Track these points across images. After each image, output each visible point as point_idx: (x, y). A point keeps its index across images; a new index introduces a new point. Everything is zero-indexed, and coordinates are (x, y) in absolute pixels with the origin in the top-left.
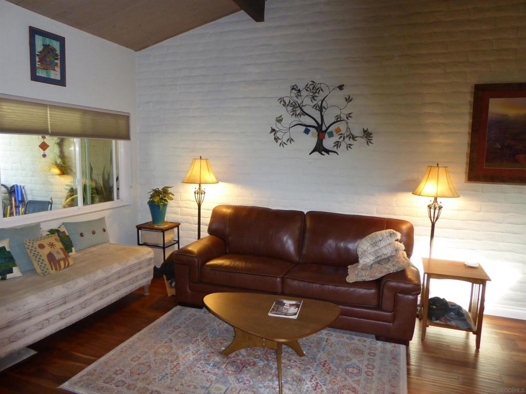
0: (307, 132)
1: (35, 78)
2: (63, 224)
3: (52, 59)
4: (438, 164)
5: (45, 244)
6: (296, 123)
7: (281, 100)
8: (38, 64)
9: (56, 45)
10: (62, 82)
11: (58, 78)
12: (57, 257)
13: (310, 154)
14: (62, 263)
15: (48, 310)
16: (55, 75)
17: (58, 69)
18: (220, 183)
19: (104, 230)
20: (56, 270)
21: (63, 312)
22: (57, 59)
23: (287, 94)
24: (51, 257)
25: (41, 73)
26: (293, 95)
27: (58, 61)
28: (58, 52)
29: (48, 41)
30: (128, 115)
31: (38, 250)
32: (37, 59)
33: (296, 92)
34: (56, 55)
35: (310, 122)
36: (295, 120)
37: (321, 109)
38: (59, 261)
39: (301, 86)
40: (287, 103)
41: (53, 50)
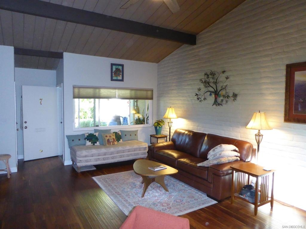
0: (211, 95)
1: (112, 80)
2: (120, 131)
3: (119, 73)
4: (259, 111)
5: (108, 136)
6: (207, 90)
7: (201, 80)
8: (113, 75)
9: (120, 68)
10: (122, 80)
11: (121, 79)
12: (110, 141)
13: (213, 106)
14: (111, 143)
15: (99, 156)
16: (120, 78)
17: (121, 76)
18: (179, 118)
19: (136, 135)
20: (109, 145)
21: (104, 158)
22: (121, 72)
23: (203, 77)
24: (108, 140)
25: (114, 78)
26: (206, 77)
27: (121, 73)
28: (121, 70)
29: (117, 67)
30: (152, 89)
31: (105, 137)
32: (113, 74)
33: (207, 76)
34: (121, 71)
35: (212, 90)
36: (206, 90)
37: (216, 83)
38: (111, 142)
39: (209, 73)
40: (204, 81)
41: (119, 69)
